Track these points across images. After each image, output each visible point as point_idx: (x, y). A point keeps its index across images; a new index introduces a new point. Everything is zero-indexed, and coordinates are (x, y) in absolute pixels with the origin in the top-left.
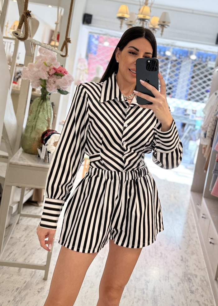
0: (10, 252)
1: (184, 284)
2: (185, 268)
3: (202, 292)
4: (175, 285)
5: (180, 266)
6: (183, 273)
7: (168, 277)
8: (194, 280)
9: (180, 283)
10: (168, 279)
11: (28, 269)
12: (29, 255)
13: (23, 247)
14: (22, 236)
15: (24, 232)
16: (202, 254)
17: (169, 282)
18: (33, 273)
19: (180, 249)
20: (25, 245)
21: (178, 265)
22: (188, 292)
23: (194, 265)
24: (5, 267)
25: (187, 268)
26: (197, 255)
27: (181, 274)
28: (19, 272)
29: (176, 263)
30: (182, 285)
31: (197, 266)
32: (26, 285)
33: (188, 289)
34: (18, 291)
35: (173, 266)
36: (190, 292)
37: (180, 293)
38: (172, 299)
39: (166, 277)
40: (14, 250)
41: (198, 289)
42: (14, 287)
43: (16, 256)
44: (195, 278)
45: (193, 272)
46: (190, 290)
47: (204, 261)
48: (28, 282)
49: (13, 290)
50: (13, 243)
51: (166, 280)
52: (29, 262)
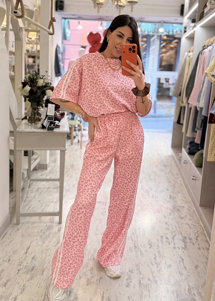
0: (29, 206)
1: (174, 213)
2: (174, 203)
3: (190, 217)
4: (168, 214)
5: (169, 202)
6: (172, 206)
7: (161, 210)
8: (182, 210)
9: (171, 213)
10: (161, 211)
11: (46, 217)
12: (45, 207)
13: (39, 202)
14: (36, 195)
15: (37, 192)
16: (187, 192)
17: (162, 213)
18: (52, 219)
19: (168, 190)
20: (40, 201)
21: (167, 201)
22: (179, 218)
23: (181, 200)
24: (27, 217)
25: (175, 202)
26: (183, 193)
27: (171, 207)
28: (40, 219)
29: (166, 200)
30: (173, 214)
31: (184, 201)
32: (48, 227)
33: (179, 217)
34: (42, 232)
35: (163, 202)
36: (180, 218)
37: (172, 220)
38: (166, 224)
39: (159, 210)
40: (32, 205)
41: (186, 216)
42: (38, 230)
43: (34, 209)
44: (183, 209)
45: (181, 205)
46: (180, 217)
47: (189, 196)
48: (49, 225)
49: (38, 232)
50: (30, 201)
51: (159, 212)
52: (46, 211)
